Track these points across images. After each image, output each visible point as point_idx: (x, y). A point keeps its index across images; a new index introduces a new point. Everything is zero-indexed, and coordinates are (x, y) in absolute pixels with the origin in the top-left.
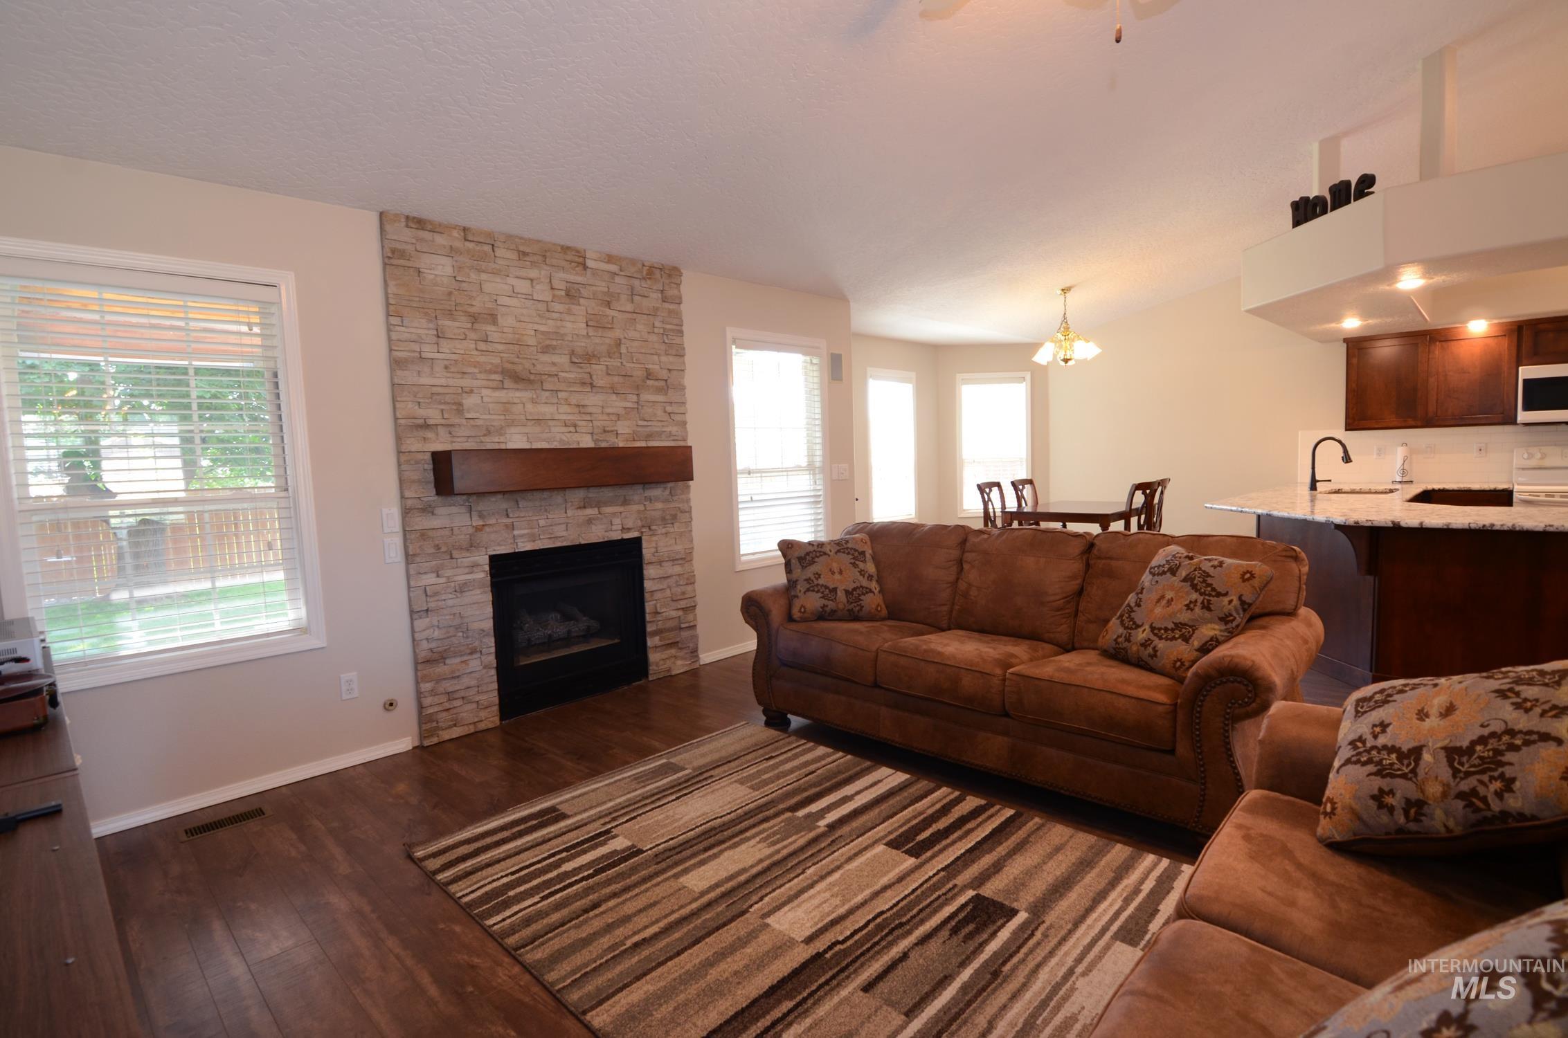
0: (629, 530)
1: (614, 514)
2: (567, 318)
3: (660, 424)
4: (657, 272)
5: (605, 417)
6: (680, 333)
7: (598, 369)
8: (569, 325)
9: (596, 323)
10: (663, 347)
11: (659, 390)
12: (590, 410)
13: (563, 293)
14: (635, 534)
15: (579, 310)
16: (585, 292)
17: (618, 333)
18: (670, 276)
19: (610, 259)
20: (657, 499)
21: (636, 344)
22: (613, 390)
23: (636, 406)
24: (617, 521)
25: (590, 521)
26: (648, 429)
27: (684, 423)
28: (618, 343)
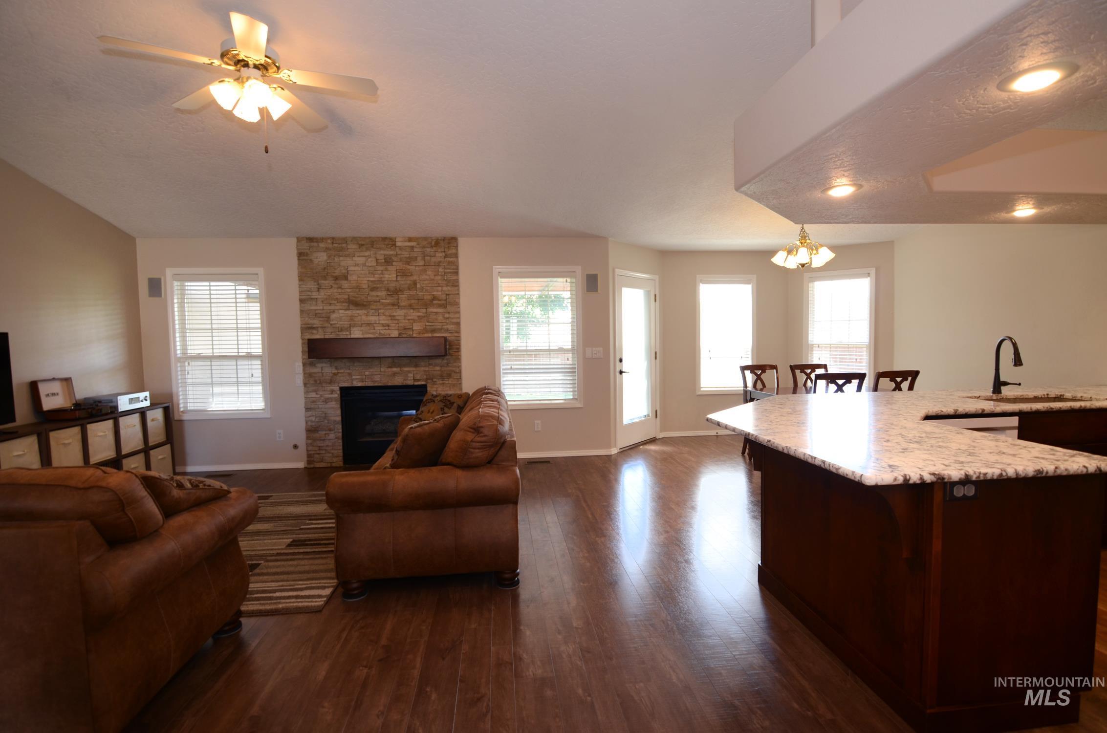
0: (419, 380)
1: (409, 372)
2: (386, 272)
3: (441, 324)
4: (442, 242)
5: (407, 321)
6: (456, 273)
7: (403, 297)
8: (387, 276)
9: (403, 273)
10: (444, 282)
11: (440, 306)
12: (397, 318)
13: (383, 261)
14: (423, 383)
15: (392, 269)
16: (395, 259)
17: (415, 278)
18: (449, 243)
19: (410, 240)
20: (436, 365)
21: (426, 282)
22: (411, 306)
23: (426, 315)
24: (411, 375)
25: (394, 374)
26: (432, 327)
27: (458, 324)
28: (415, 283)
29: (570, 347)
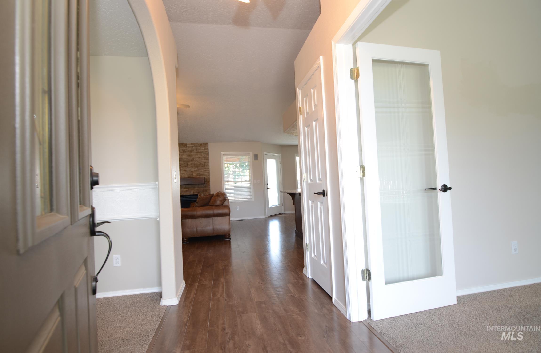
0: (195, 193)
1: (192, 190)
2: (183, 155)
3: (203, 173)
4: (203, 144)
5: (191, 172)
6: (208, 155)
7: (189, 164)
8: (183, 157)
9: (189, 156)
10: (204, 158)
11: (203, 166)
12: (187, 171)
13: (182, 151)
14: (197, 194)
15: (185, 154)
16: (186, 151)
17: (193, 157)
18: (205, 145)
19: (192, 144)
20: (201, 187)
21: (197, 158)
22: (192, 167)
23: (197, 170)
24: (192, 191)
25: (186, 191)
26: (200, 174)
27: (209, 173)
28: (193, 159)
29: (249, 180)
